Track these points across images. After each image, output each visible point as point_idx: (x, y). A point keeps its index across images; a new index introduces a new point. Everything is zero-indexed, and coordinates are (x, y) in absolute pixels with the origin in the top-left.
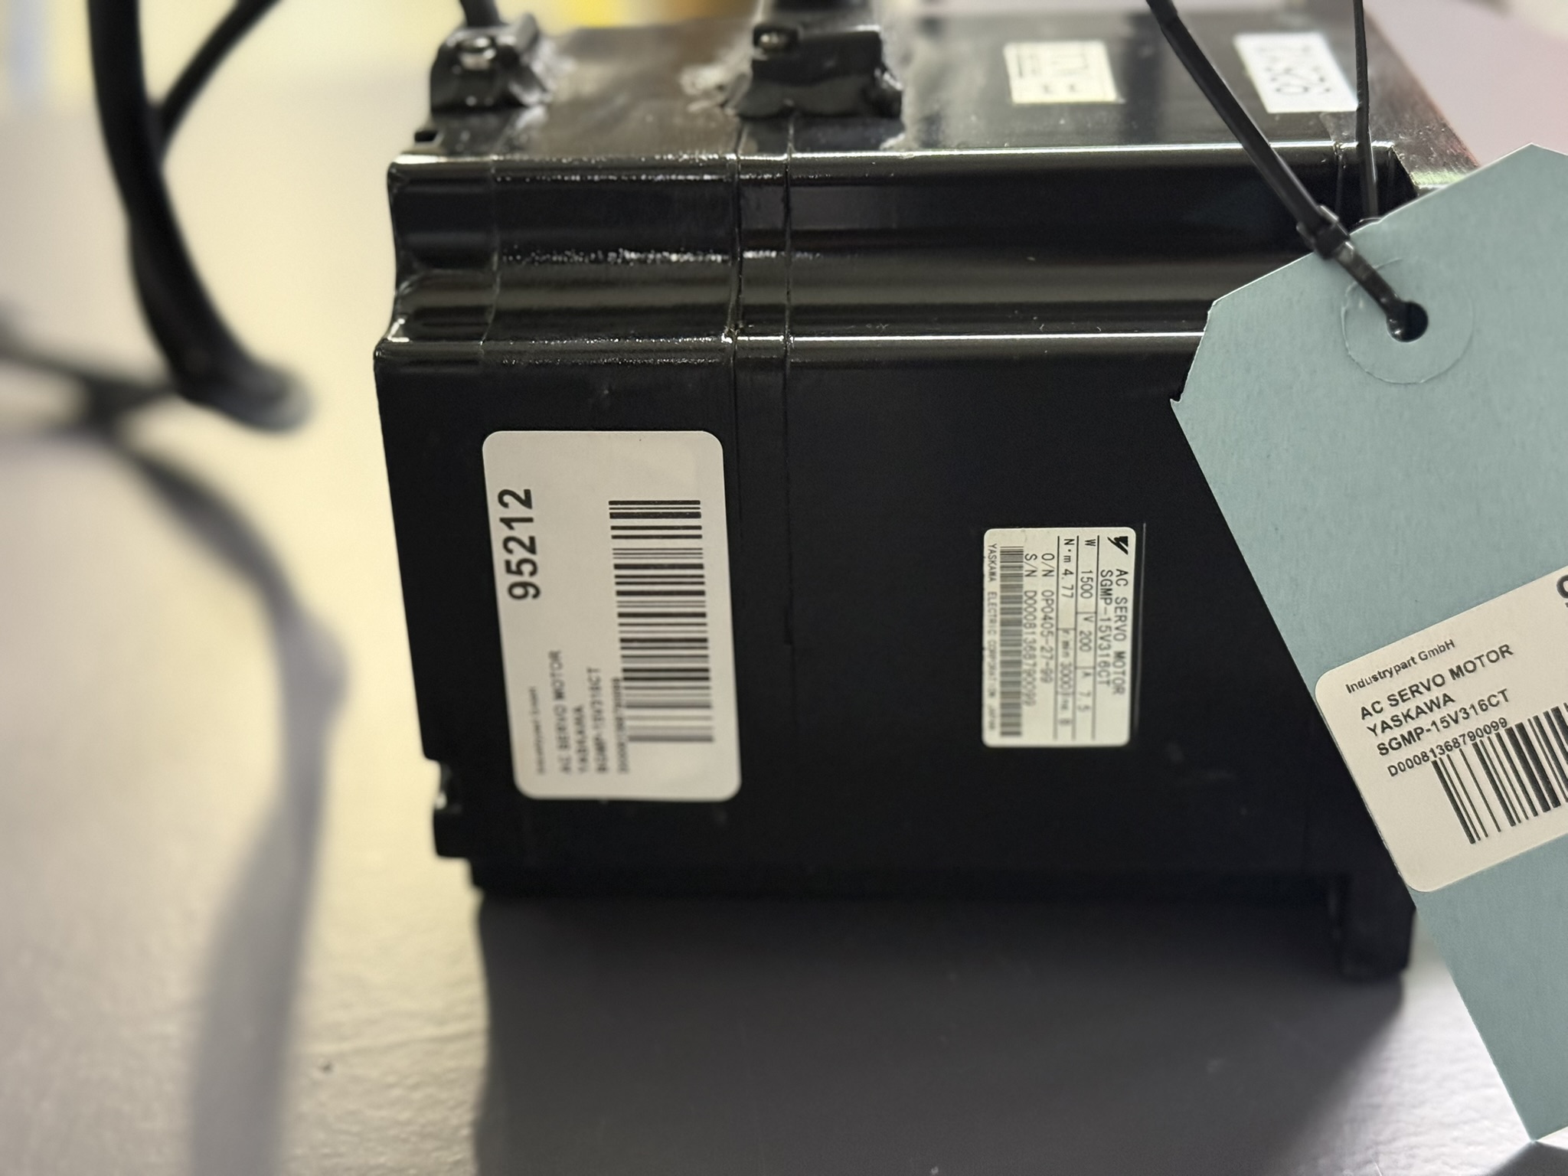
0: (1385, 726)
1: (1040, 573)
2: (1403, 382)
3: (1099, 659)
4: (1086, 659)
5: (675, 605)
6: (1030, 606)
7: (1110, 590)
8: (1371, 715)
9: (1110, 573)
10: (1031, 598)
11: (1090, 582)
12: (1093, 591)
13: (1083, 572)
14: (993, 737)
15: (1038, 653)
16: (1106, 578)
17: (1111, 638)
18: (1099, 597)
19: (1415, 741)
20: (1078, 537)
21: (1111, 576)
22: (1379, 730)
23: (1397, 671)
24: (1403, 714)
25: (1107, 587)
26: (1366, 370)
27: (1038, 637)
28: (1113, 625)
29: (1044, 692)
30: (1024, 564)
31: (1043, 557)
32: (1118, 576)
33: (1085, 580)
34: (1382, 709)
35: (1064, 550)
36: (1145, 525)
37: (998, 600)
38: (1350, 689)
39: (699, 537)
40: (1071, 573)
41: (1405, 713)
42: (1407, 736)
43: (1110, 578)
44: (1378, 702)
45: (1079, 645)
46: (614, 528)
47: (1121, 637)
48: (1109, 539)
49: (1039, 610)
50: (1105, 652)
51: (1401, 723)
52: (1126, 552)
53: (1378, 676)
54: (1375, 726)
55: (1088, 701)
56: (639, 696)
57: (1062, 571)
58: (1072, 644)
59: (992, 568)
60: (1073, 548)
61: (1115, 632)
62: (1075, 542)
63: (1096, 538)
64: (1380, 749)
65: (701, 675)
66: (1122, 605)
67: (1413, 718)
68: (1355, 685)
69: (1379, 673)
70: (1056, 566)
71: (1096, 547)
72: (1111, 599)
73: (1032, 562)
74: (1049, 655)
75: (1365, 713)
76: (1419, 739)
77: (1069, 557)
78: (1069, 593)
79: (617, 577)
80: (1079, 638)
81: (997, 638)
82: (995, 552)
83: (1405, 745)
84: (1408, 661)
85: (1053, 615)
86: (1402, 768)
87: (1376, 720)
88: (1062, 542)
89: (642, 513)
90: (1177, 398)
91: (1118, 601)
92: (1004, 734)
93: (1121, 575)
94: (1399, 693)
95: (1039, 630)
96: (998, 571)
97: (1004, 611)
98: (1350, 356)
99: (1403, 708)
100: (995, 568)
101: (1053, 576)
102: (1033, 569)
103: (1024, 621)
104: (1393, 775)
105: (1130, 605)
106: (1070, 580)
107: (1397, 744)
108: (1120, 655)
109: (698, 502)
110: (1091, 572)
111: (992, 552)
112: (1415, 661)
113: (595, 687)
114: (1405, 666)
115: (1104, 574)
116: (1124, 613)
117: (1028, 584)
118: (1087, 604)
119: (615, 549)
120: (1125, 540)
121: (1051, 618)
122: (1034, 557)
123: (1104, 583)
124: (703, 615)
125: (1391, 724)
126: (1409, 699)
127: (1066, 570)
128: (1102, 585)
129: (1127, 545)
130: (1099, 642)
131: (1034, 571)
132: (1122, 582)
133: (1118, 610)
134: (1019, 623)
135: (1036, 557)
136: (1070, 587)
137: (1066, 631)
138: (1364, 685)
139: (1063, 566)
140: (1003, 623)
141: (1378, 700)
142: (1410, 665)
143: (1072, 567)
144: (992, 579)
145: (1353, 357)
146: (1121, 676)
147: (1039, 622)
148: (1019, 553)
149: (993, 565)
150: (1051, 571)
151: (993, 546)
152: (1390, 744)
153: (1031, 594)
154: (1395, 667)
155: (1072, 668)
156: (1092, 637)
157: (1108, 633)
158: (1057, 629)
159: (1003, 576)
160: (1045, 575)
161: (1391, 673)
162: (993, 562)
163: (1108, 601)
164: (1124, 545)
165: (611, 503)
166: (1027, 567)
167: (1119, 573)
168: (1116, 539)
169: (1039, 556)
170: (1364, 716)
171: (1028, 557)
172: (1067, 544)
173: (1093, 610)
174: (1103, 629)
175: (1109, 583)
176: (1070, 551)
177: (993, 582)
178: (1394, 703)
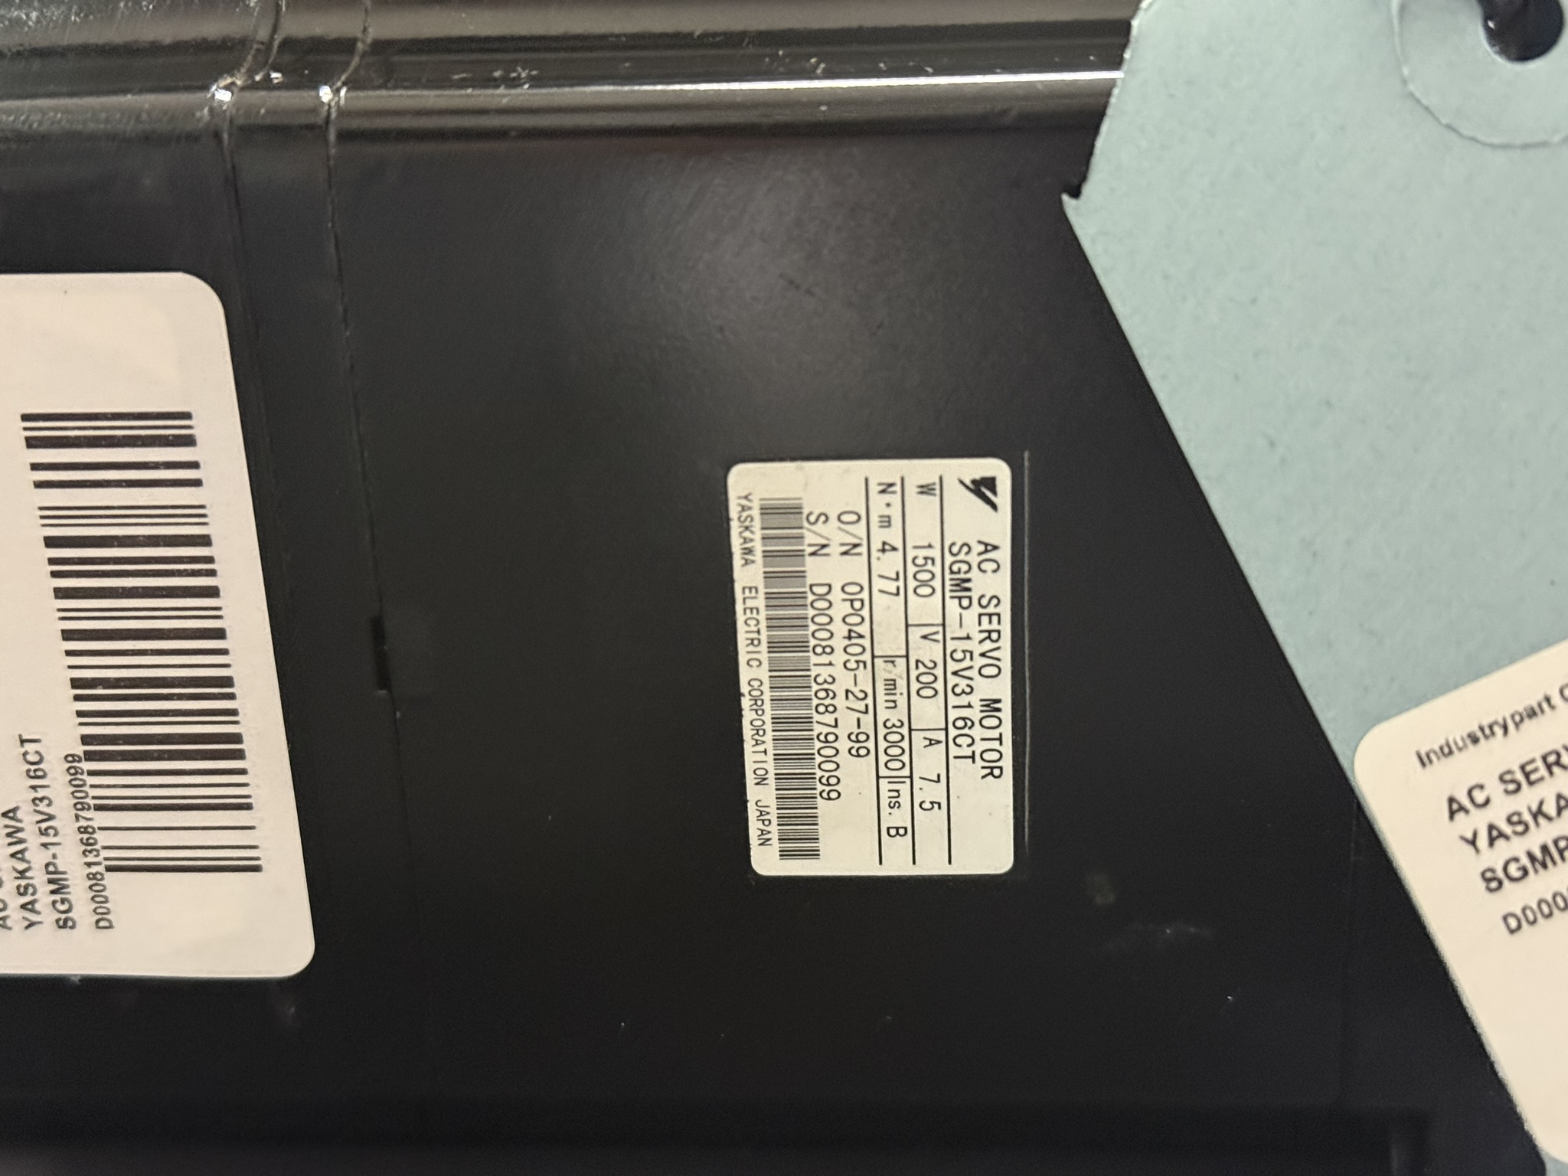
0: (1495, 835)
1: (835, 549)
2: (1518, 142)
3: (953, 714)
4: (928, 713)
5: (168, 614)
6: (822, 612)
7: (968, 580)
8: (1467, 812)
9: (965, 549)
10: (821, 597)
11: (929, 567)
12: (937, 583)
13: (915, 547)
14: (767, 861)
15: (840, 701)
16: (959, 558)
17: (973, 673)
18: (948, 594)
19: (1554, 863)
20: (902, 480)
21: (967, 553)
22: (1483, 841)
23: (1517, 725)
24: (1529, 809)
25: (962, 576)
26: (1444, 121)
27: (838, 671)
28: (978, 650)
29: (856, 775)
30: (804, 531)
31: (839, 519)
32: (980, 554)
33: (920, 561)
34: (1487, 802)
35: (878, 503)
36: (1026, 455)
37: (760, 602)
38: (1424, 760)
39: (197, 483)
40: (894, 549)
41: (1534, 808)
42: (1538, 854)
43: (967, 558)
44: (1481, 787)
45: (915, 686)
46: (35, 467)
47: (993, 671)
48: (962, 482)
49: (838, 619)
50: (964, 700)
51: (1527, 828)
52: (994, 506)
53: (1479, 734)
54: (1475, 835)
55: (938, 793)
56: (115, 788)
57: (876, 545)
58: (902, 684)
59: (745, 541)
60: (896, 499)
61: (980, 661)
62: (898, 488)
63: (937, 481)
64: (1488, 880)
65: (229, 747)
66: (991, 609)
67: (1549, 818)
68: (1435, 753)
69: (1482, 729)
70: (864, 536)
71: (937, 498)
72: (970, 598)
73: (819, 527)
74: (861, 706)
75: (1455, 808)
76: (1563, 858)
77: (889, 517)
78: (891, 587)
79: (52, 561)
80: (914, 674)
81: (764, 673)
82: (750, 508)
83: (1536, 871)
84: (1540, 705)
85: (864, 629)
86: (1531, 917)
87: (1476, 821)
88: (874, 489)
89: (85, 437)
90: (1076, 193)
91: (984, 602)
92: (785, 854)
93: (986, 551)
94: (1523, 768)
95: (839, 657)
96: (758, 547)
97: (773, 623)
98: (1412, 95)
99: (1528, 798)
100: (752, 540)
101: (859, 554)
102: (824, 542)
103: (813, 642)
104: (1512, 932)
105: (1006, 609)
106: (890, 563)
107: (1519, 869)
108: (991, 706)
109: (187, 416)
110: (930, 546)
111: (744, 508)
112: (1553, 702)
113: (36, 772)
114: (1532, 713)
115: (955, 550)
116: (995, 626)
117: (816, 570)
118: (926, 609)
119: (41, 508)
120: (990, 483)
121: (861, 636)
122: (823, 518)
123: (955, 568)
124: (220, 634)
125: (1507, 829)
126: (1542, 779)
127: (884, 544)
128: (952, 572)
129: (995, 493)
130: (952, 680)
131: (824, 546)
132: (989, 566)
133: (985, 619)
134: (801, 645)
135: (827, 519)
136: (894, 576)
137: (890, 660)
138: (1451, 752)
139: (878, 536)
140: (774, 646)
141: (1481, 781)
142: (1542, 711)
143: (894, 537)
144: (747, 562)
145: (1418, 94)
146: (995, 745)
147: (839, 643)
148: (795, 510)
149: (747, 534)
150: (856, 546)
151: (746, 498)
152: (1505, 869)
153: (823, 590)
154: (1513, 717)
155: (905, 731)
156: (939, 671)
157: (967, 663)
158: (873, 657)
159: (767, 555)
160: (845, 553)
161: (1505, 728)
162: (747, 528)
163: (965, 602)
164: (988, 494)
165: (25, 418)
166: (810, 538)
167: (982, 548)
168: (974, 482)
169: (833, 517)
170: (1452, 814)
171: (812, 518)
172: (883, 492)
173: (940, 621)
174: (959, 655)
175: (965, 567)
176: (888, 505)
177: (751, 567)
178: (1511, 787)
